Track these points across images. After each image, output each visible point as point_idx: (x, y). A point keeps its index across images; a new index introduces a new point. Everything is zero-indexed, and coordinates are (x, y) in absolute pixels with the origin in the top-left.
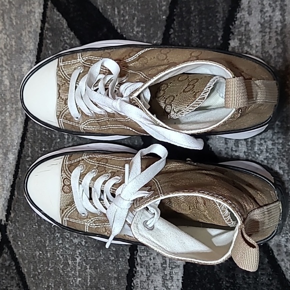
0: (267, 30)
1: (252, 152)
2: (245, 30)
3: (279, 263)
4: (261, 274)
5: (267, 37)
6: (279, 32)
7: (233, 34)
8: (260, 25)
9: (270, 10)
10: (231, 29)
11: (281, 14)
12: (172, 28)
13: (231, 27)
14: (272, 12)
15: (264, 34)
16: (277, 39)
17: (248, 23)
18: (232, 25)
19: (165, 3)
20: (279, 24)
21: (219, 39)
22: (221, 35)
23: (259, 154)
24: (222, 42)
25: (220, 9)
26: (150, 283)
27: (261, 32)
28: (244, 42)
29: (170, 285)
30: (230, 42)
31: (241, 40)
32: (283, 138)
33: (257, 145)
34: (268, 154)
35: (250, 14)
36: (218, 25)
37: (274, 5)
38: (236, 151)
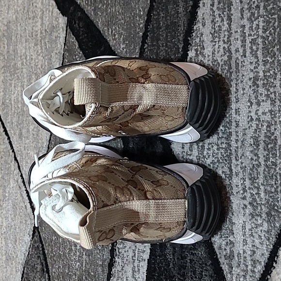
0: (217, 39)
1: (202, 156)
2: (200, 41)
3: (221, 266)
4: (205, 275)
5: (217, 46)
6: (226, 41)
7: (191, 45)
8: (211, 35)
9: (220, 20)
10: (189, 40)
11: (228, 24)
12: (146, 43)
13: (189, 38)
14: (221, 22)
15: (214, 43)
16: (224, 48)
17: (202, 34)
18: (190, 37)
19: (142, 22)
20: (226, 33)
21: (180, 50)
22: (181, 47)
23: (207, 159)
24: (182, 53)
25: (181, 23)
26: (124, 273)
27: (212, 41)
28: (199, 52)
29: (137, 276)
30: (188, 53)
31: (196, 50)
32: (226, 143)
33: (206, 150)
34: (214, 159)
35: (204, 25)
36: (180, 38)
37: (222, 15)
38: (190, 155)
